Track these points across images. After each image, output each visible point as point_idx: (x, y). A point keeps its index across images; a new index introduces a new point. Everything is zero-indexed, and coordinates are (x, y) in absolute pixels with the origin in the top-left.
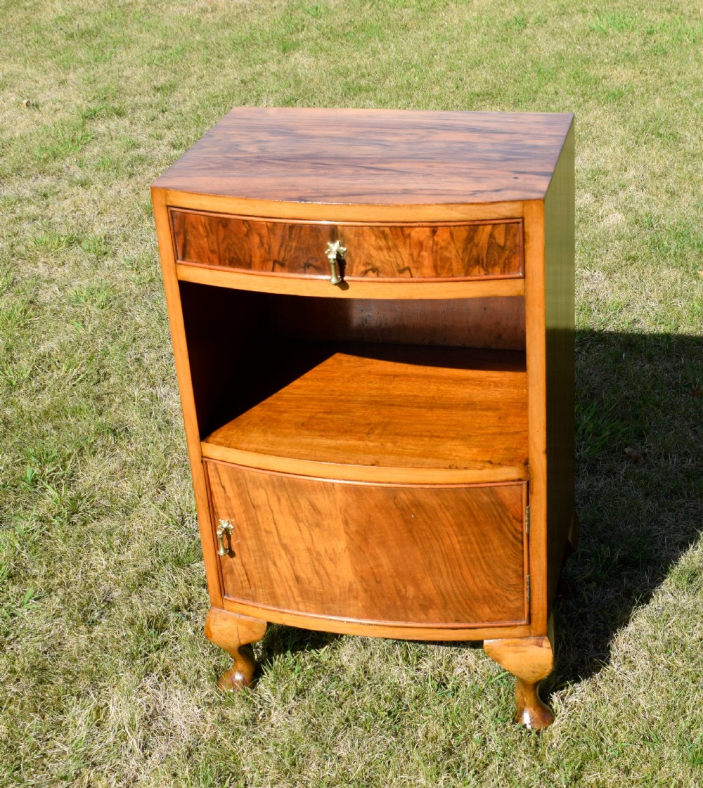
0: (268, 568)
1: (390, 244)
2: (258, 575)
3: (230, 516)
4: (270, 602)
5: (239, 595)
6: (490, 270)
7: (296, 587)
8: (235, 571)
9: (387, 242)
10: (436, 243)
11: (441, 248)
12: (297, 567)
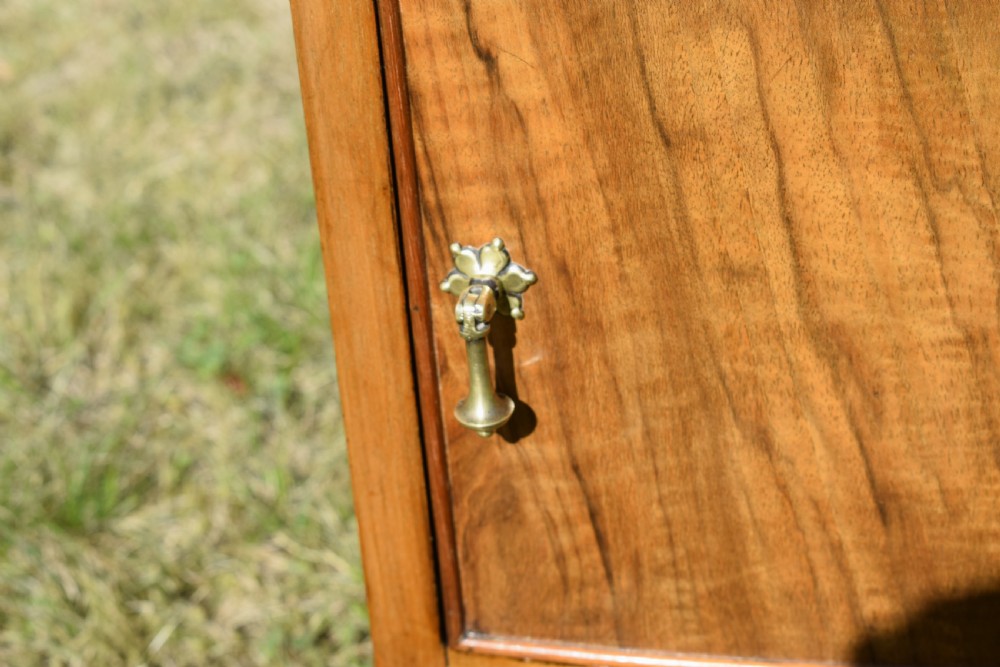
0: (718, 471)
2: (657, 512)
3: (514, 215)
4: (716, 636)
5: (545, 619)
7: (871, 547)
8: (530, 508)
12: (893, 440)
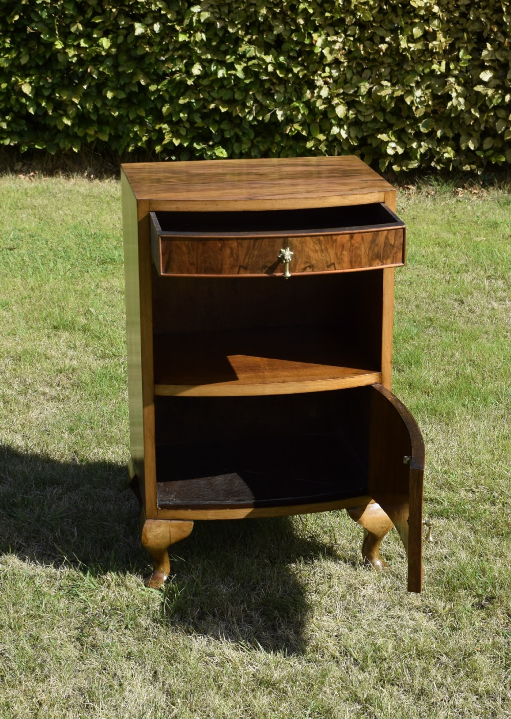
1: (323, 247)
6: (385, 262)
9: (321, 246)
10: (352, 245)
11: (355, 248)
